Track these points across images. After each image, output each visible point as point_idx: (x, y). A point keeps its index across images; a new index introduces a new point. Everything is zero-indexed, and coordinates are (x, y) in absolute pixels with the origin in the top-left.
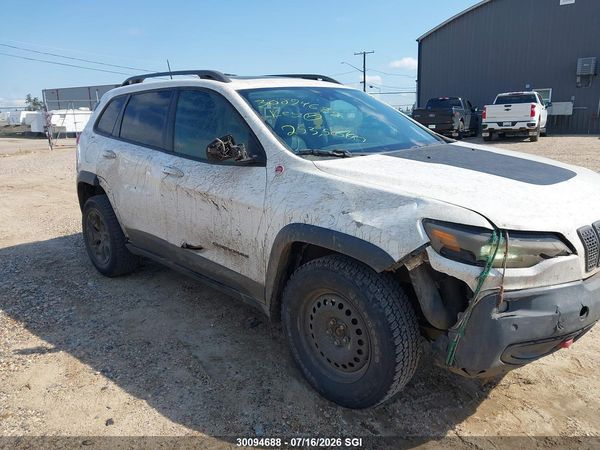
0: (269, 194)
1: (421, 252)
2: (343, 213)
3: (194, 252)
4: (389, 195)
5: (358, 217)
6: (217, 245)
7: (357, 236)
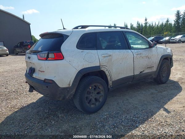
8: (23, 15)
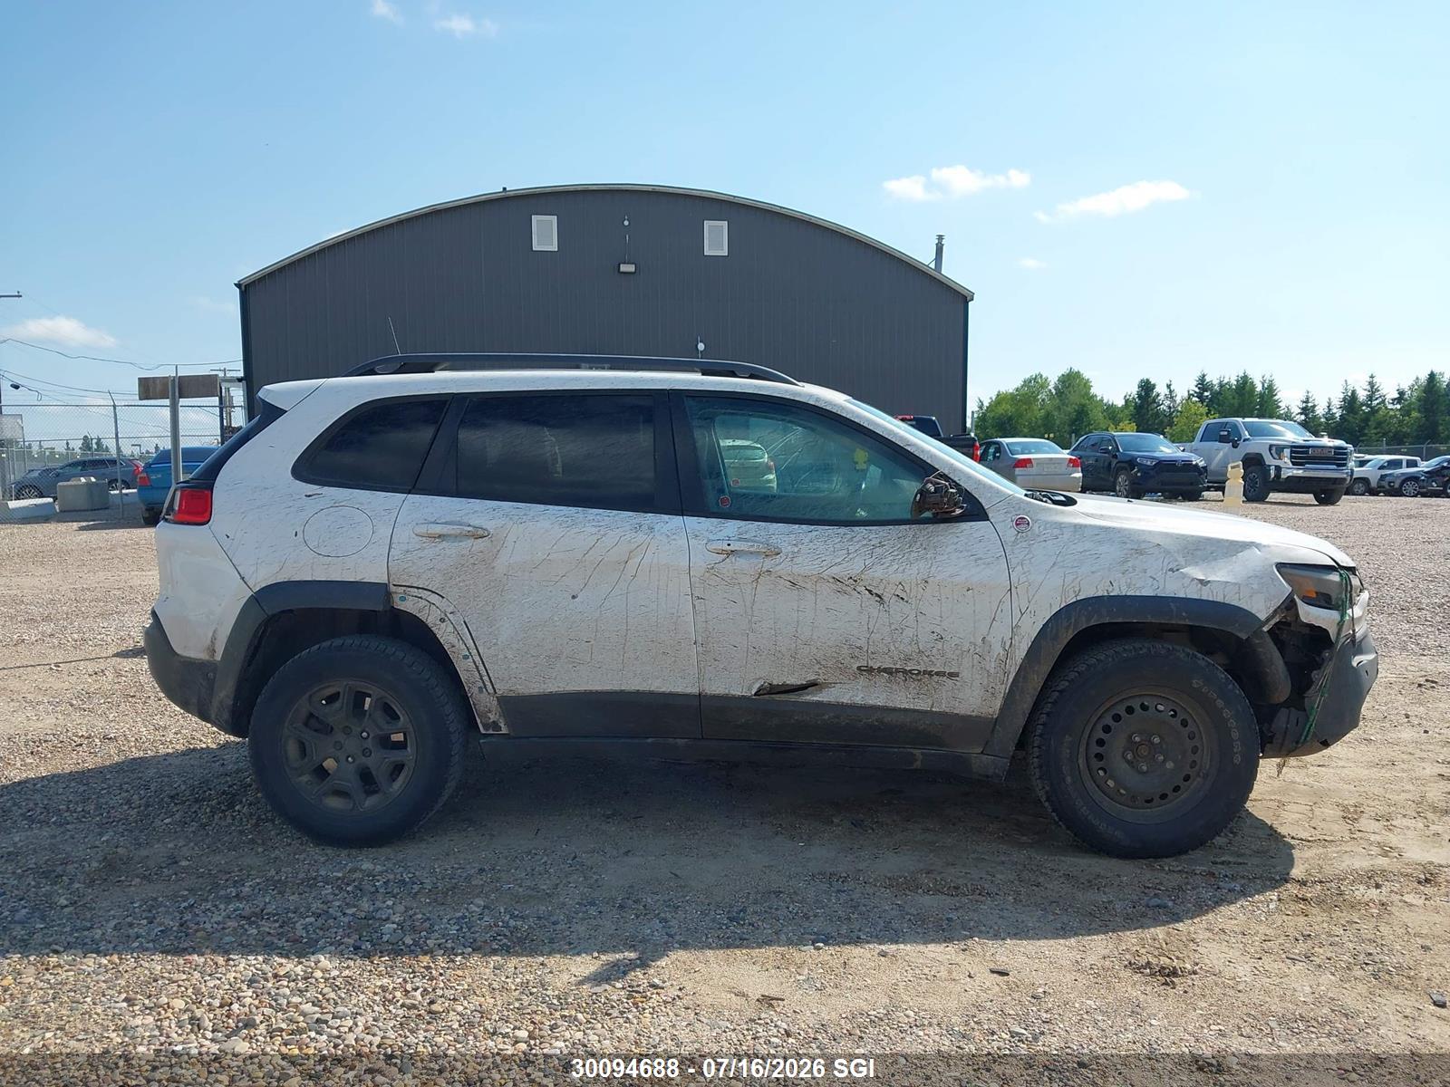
0: (1014, 562)
1: (1289, 605)
2: (1171, 570)
3: (792, 697)
4: (1219, 541)
5: (1197, 573)
6: (870, 670)
7: (1204, 598)
8: (940, 238)
